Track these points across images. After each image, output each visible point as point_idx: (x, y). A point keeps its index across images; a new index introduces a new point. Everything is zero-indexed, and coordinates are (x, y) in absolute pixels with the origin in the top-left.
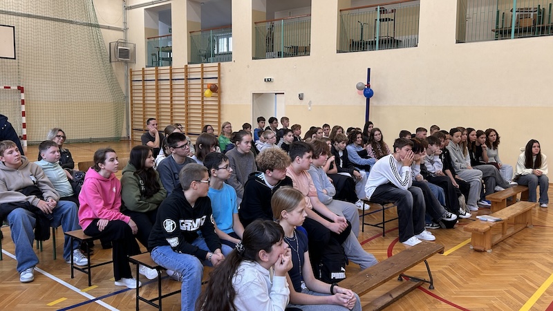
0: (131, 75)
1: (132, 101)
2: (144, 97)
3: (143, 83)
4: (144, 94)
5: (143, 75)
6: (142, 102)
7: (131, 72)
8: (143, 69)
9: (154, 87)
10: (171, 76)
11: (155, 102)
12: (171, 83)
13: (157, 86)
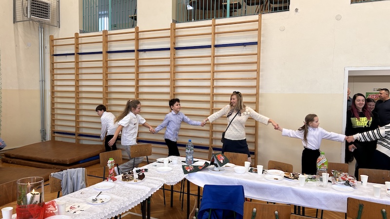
0: (52, 46)
1: (53, 87)
2: (77, 81)
3: (77, 58)
4: (77, 75)
5: (77, 45)
6: (73, 89)
7: (52, 40)
8: (76, 34)
9: (100, 64)
10: (137, 45)
11: (101, 89)
12: (137, 56)
13: (106, 61)
